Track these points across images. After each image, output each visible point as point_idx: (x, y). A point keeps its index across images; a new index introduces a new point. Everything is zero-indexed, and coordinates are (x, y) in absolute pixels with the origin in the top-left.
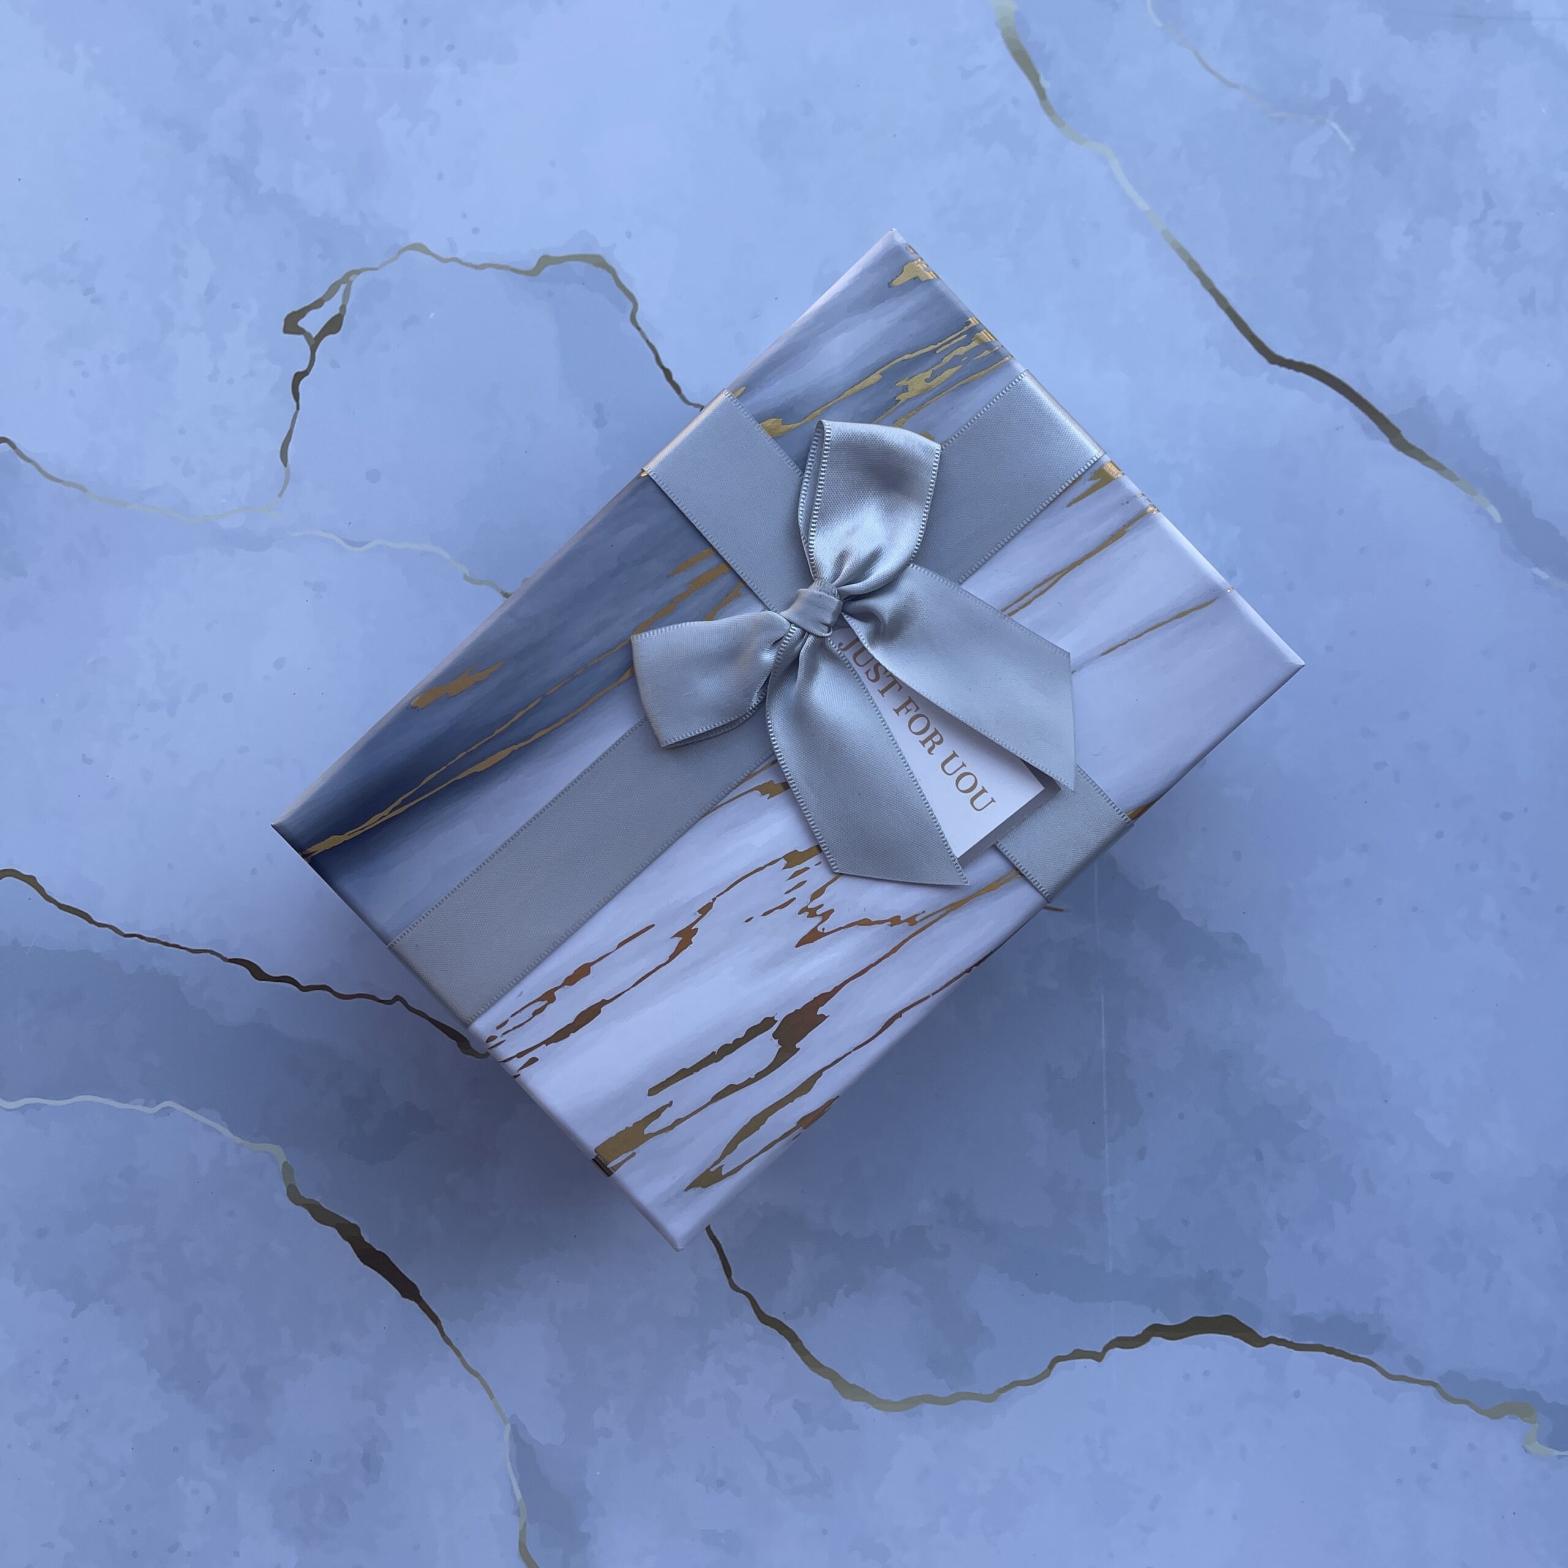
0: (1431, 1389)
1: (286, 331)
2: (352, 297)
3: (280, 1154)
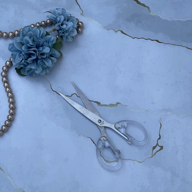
1: (163, 146)
2: (151, 153)
3: (151, 14)
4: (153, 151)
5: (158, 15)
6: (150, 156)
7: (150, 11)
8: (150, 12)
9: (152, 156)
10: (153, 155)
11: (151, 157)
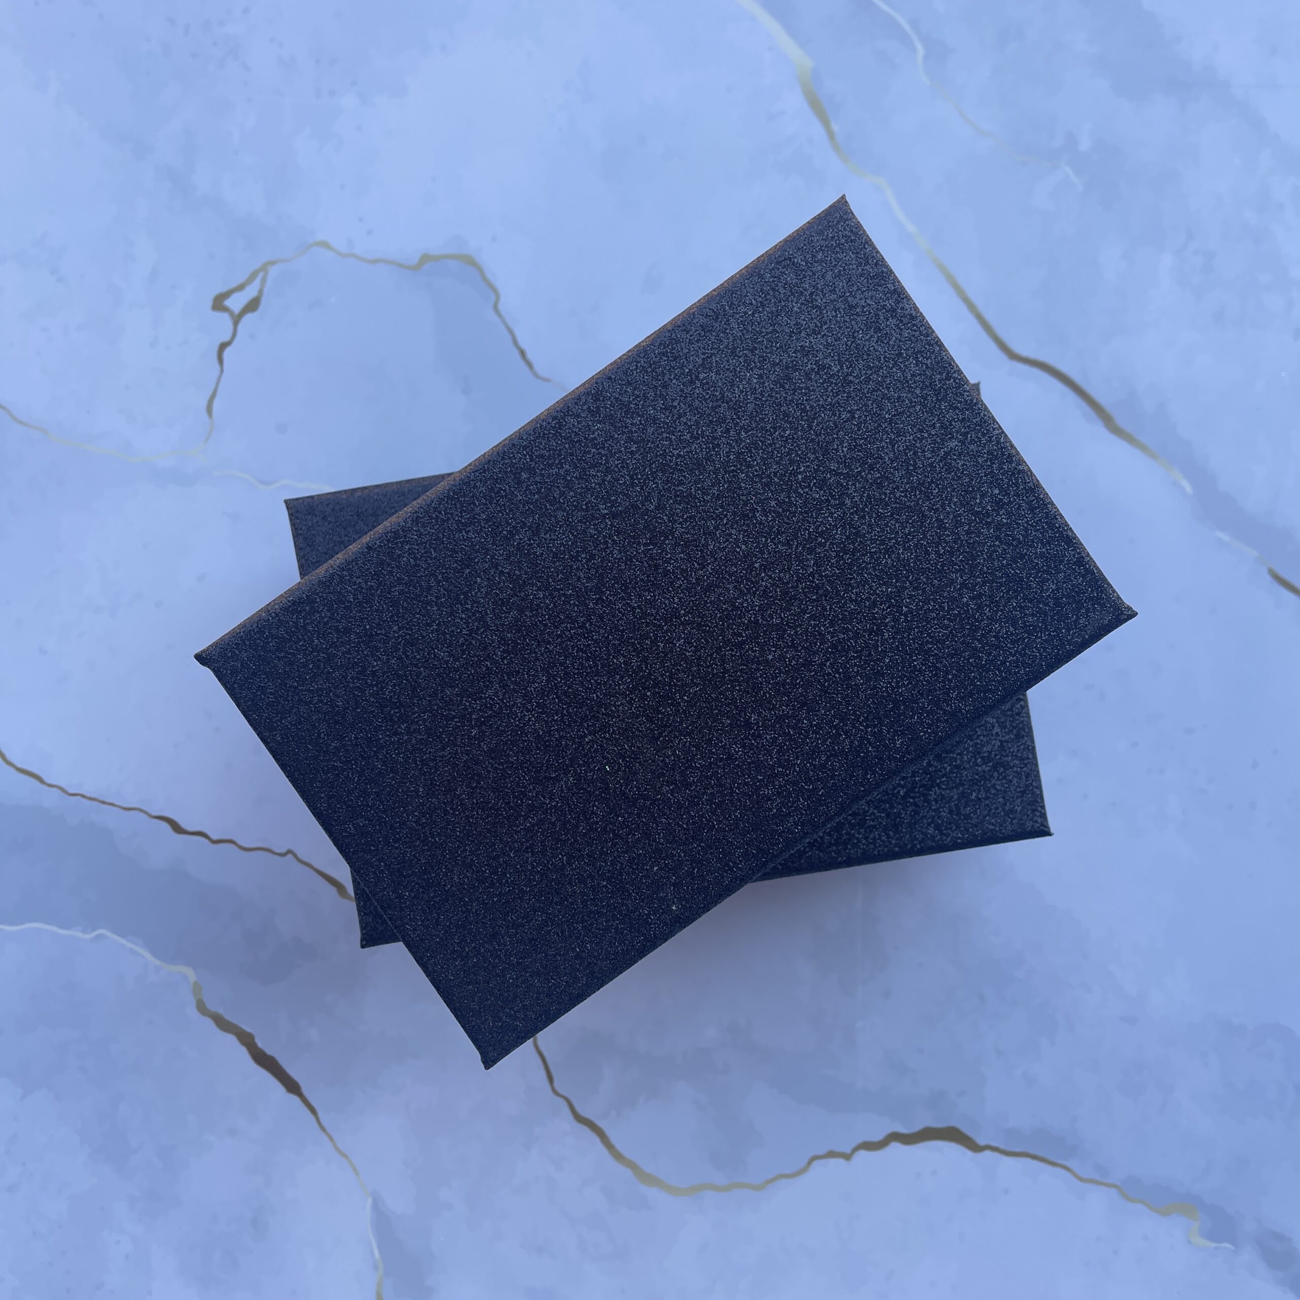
0: (1113, 1191)
1: (215, 308)
2: (269, 283)
3: (192, 975)
4: (261, 292)
5: (158, 963)
6: (273, 271)
7: (197, 988)
8: (195, 983)
9: (264, 268)
10: (261, 275)
11: (273, 263)
